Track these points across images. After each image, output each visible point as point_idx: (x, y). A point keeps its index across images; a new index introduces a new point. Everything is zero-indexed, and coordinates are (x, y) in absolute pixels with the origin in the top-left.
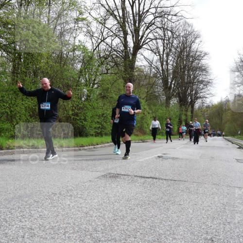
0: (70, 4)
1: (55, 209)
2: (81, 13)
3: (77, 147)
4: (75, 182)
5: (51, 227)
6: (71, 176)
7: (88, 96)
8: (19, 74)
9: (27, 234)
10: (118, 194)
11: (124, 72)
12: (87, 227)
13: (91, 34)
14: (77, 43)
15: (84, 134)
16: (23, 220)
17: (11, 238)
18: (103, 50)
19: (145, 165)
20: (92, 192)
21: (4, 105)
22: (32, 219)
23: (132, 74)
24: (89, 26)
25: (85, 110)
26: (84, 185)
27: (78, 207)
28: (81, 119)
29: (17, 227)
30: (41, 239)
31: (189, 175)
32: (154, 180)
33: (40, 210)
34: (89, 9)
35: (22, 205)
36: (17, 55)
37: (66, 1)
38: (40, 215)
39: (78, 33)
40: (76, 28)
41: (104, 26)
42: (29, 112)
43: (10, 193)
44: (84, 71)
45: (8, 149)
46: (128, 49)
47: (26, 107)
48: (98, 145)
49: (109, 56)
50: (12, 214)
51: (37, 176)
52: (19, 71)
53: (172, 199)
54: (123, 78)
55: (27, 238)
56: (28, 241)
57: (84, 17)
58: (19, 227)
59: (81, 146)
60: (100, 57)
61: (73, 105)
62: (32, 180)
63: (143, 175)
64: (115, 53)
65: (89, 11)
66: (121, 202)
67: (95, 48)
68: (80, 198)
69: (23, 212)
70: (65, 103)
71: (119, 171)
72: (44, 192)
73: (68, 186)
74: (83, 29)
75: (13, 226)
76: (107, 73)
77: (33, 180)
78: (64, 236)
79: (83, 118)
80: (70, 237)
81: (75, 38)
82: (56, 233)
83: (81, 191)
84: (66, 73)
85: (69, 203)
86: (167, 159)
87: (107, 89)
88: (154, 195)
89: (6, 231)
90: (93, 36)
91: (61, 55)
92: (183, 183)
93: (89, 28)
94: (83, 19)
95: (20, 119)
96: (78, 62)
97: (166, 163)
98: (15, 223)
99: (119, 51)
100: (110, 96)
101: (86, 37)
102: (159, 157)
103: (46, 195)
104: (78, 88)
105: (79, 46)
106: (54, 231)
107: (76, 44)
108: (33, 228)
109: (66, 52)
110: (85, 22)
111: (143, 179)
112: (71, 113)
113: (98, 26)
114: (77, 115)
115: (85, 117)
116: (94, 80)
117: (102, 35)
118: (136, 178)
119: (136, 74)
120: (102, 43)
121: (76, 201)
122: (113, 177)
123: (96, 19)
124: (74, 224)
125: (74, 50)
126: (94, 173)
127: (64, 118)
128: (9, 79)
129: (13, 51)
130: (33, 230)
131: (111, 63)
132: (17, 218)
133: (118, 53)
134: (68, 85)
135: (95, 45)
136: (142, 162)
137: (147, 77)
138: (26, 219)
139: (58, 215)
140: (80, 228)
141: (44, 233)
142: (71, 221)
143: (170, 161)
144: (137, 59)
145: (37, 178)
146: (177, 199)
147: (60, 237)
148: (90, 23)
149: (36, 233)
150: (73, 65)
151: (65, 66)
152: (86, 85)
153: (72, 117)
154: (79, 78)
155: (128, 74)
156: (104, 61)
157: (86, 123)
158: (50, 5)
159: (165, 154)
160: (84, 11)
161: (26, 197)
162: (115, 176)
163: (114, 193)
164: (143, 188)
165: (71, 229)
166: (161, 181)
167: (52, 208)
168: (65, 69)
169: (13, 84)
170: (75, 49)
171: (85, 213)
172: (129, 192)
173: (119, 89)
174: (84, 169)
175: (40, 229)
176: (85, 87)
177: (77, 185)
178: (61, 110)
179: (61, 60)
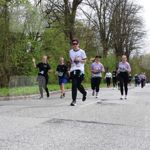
6: (19, 122)
7: (32, 49)
10: (62, 138)
11: (65, 26)
18: (45, 5)
19: (85, 110)
20: (38, 137)
23: (72, 28)
25: (30, 61)
26: (31, 130)
28: (26, 70)
31: (126, 120)
32: (95, 124)
46: (69, 4)
49: (50, 11)
53: (112, 142)
54: (64, 31)
61: (19, 57)
63: (84, 120)
64: (56, 8)
66: (65, 145)
67: (37, 3)
68: (27, 143)
70: (10, 55)
71: (62, 117)
76: (50, 27)
83: (28, 136)
86: (106, 105)
87: (50, 42)
88: (95, 138)
91: (6, 10)
92: (122, 126)
97: (105, 108)
99: (60, 6)
100: (53, 48)
102: (98, 103)
105: (23, 1)
109: (10, 7)
111: (85, 123)
112: (16, 64)
114: (22, 66)
115: (30, 68)
116: (38, 33)
118: (78, 123)
119: (76, 27)
121: (24, 146)
122: (57, 122)
126: (39, 119)
127: (10, 69)
131: (53, 18)
133: (58, 8)
134: (14, 38)
136: (83, 107)
137: (86, 30)
143: (109, 106)
144: (76, 13)
146: (117, 142)
152: (30, 38)
153: (18, 68)
155: (69, 28)
156: (46, 16)
157: (31, 73)
159: (103, 100)
162: (59, 121)
163: (59, 137)
164: (85, 132)
166: (101, 125)
170: (19, 4)
172: (72, 135)
173: (61, 42)
174: (30, 116)
176: (29, 40)
177: (24, 131)
178: (7, 61)
179: (6, 14)
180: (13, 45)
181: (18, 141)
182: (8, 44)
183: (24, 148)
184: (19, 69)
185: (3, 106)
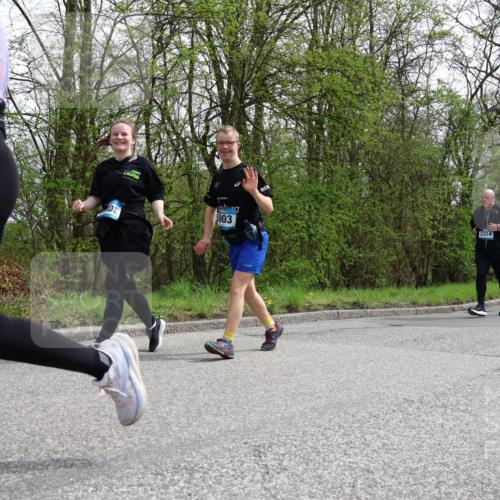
0: (412, 6)
1: (414, 432)
2: (438, 22)
3: (448, 304)
4: (451, 377)
5: (409, 470)
6: (442, 364)
7: (465, 196)
8: (321, 161)
9: (360, 482)
12: (485, 474)
13: (464, 62)
14: (434, 86)
15: (460, 276)
16: (351, 452)
17: (330, 486)
18: (492, 93)
21: (295, 225)
22: (369, 450)
24: (456, 48)
25: (460, 226)
26: (471, 384)
27: (462, 431)
28: (452, 245)
29: (339, 465)
30: (390, 494)
33: (382, 432)
34: (455, 9)
35: (345, 422)
36: (314, 123)
37: (403, 2)
38: (384, 444)
39: (435, 65)
40: (429, 54)
41: (492, 42)
42: (345, 236)
43: (320, 397)
44: (453, 142)
45: (308, 309)
47: (338, 226)
48: (492, 299)
50: (327, 438)
51: (371, 364)
52: (321, 154)
55: (362, 489)
56: (363, 496)
57: (445, 28)
58: (344, 465)
59: (454, 301)
60: (487, 110)
61: (434, 217)
62: (360, 371)
65: (455, 15)
67: (473, 91)
68: (464, 411)
69: (349, 435)
70: (416, 214)
72: (387, 397)
73: (436, 386)
74: (445, 55)
75: (332, 462)
77: (364, 371)
78: (436, 491)
79: (456, 242)
80: (450, 493)
81: (428, 76)
82: (421, 484)
83: (467, 397)
84: (416, 151)
85: (442, 421)
89: (320, 472)
90: (467, 67)
91: (403, 115)
93: (458, 52)
94: (443, 35)
95: (327, 250)
96: (439, 125)
98: (335, 456)
101: (452, 70)
103: (392, 403)
104: (443, 179)
105: (440, 91)
106: (415, 479)
107: (432, 88)
108: (372, 468)
109: (411, 108)
110: (448, 40)
112: (430, 233)
113: (476, 43)
114: (443, 236)
115: (461, 241)
116: (477, 160)
117: (488, 61)
120: (489, 79)
121: (457, 418)
123: (471, 29)
124: (457, 467)
125: (428, 101)
126: (489, 359)
127: (416, 245)
128: (304, 172)
129: (307, 117)
130: (372, 472)
132: (338, 446)
134: (421, 176)
135: (473, 86)
138: (356, 451)
139: (420, 446)
140: (469, 476)
141: (393, 480)
142: (448, 459)
145: (371, 367)
147: (429, 492)
148: (460, 40)
149: (379, 480)
150: (428, 133)
151: (413, 137)
152: (460, 173)
153: (434, 241)
154: (445, 158)
156: (495, 118)
157: (463, 253)
158: (371, 17)
160: (445, 16)
161: (353, 406)
165: (450, 476)
167: (408, 430)
168: (413, 143)
169: (310, 182)
170: (432, 99)
171: (477, 444)
174: (467, 350)
175: (385, 473)
176: (457, 178)
177: (455, 384)
178: (409, 228)
179: (403, 124)
180: (421, 190)
181: (444, 406)
182: (409, 189)
183: (458, 422)
184: (436, 243)
185: (404, 327)
